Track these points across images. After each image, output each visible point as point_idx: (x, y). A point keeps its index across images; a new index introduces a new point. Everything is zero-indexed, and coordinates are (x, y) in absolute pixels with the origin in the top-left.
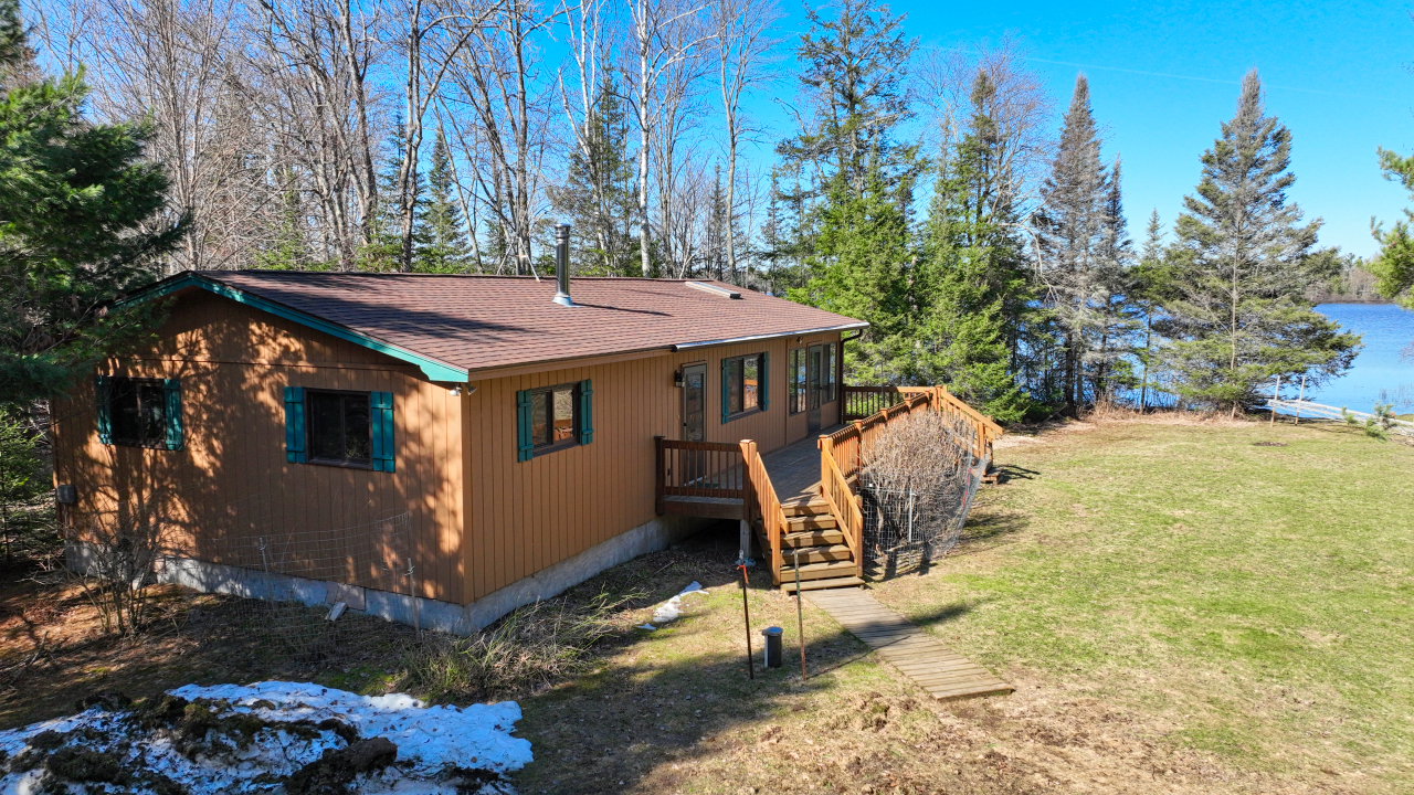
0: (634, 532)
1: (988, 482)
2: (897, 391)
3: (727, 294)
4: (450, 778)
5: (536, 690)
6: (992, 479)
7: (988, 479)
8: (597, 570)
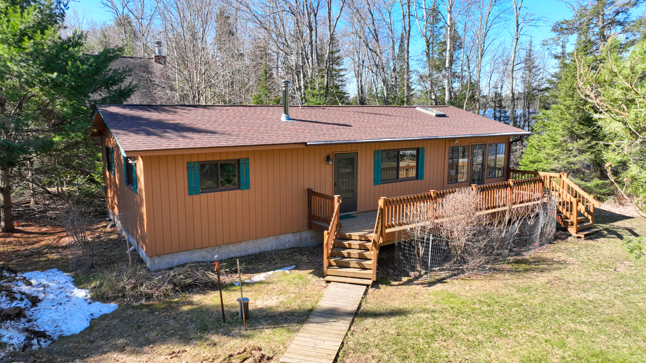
0: (290, 235)
1: (578, 237)
2: (538, 174)
3: (434, 114)
4: (23, 332)
5: (136, 302)
6: (581, 236)
7: (578, 235)
8: (257, 251)
